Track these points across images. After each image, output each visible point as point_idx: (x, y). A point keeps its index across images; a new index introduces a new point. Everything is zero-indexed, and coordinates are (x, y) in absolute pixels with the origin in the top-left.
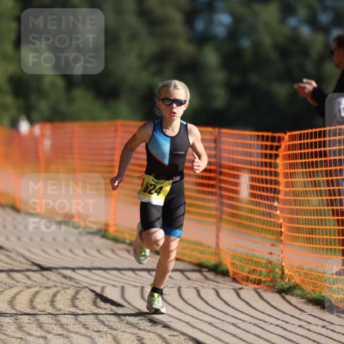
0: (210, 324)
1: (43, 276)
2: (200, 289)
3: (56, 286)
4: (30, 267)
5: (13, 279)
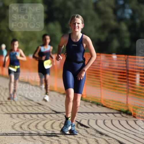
0: (124, 135)
1: (57, 115)
2: (120, 121)
3: (62, 120)
4: (52, 112)
5: (45, 117)
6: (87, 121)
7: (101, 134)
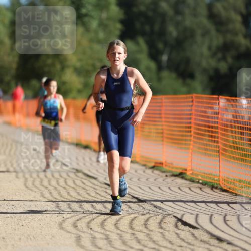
1: (140, 206)
3: (149, 214)
4: (130, 200)
6: (194, 217)
7: (220, 240)
